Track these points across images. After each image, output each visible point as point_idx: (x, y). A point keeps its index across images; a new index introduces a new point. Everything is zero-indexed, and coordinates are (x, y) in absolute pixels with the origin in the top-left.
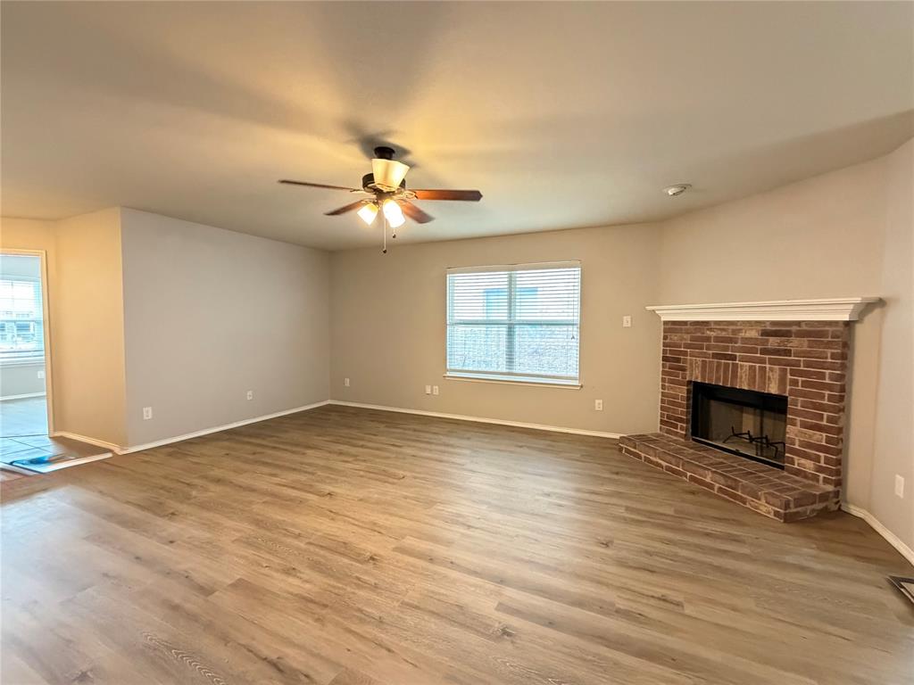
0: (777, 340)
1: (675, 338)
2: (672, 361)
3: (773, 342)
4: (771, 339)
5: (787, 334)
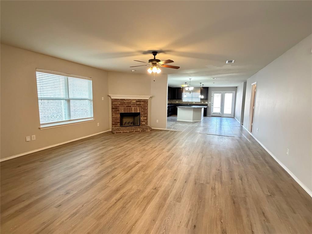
1: (116, 103)
2: (115, 108)
4: (138, 102)
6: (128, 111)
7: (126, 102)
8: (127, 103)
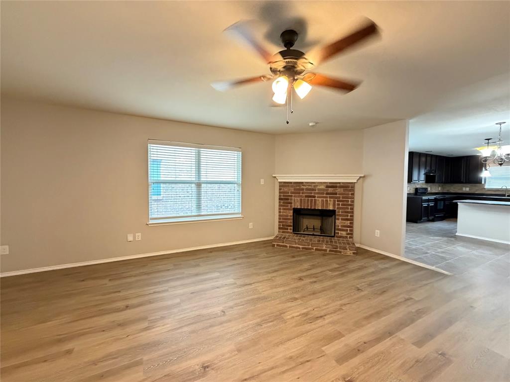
0: (332, 189)
1: (286, 189)
2: (284, 200)
3: (330, 190)
4: (330, 189)
5: (336, 187)
6: (308, 206)
7: (304, 187)
8: (307, 189)
